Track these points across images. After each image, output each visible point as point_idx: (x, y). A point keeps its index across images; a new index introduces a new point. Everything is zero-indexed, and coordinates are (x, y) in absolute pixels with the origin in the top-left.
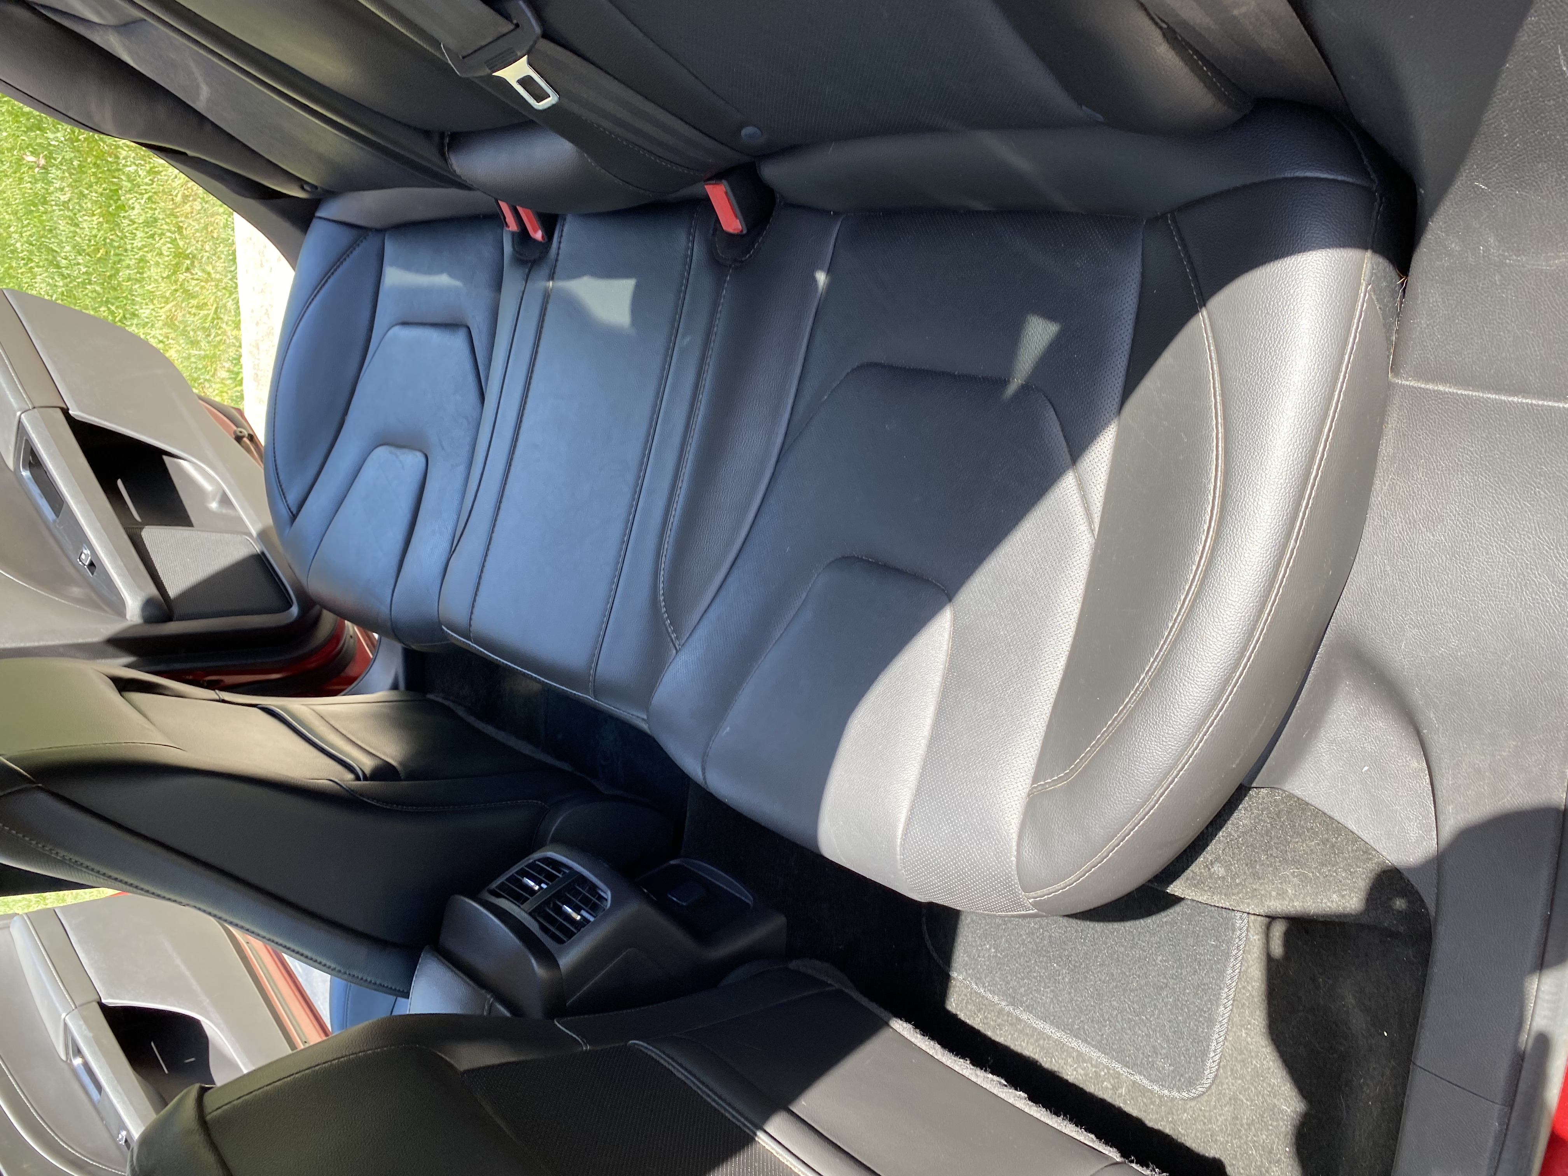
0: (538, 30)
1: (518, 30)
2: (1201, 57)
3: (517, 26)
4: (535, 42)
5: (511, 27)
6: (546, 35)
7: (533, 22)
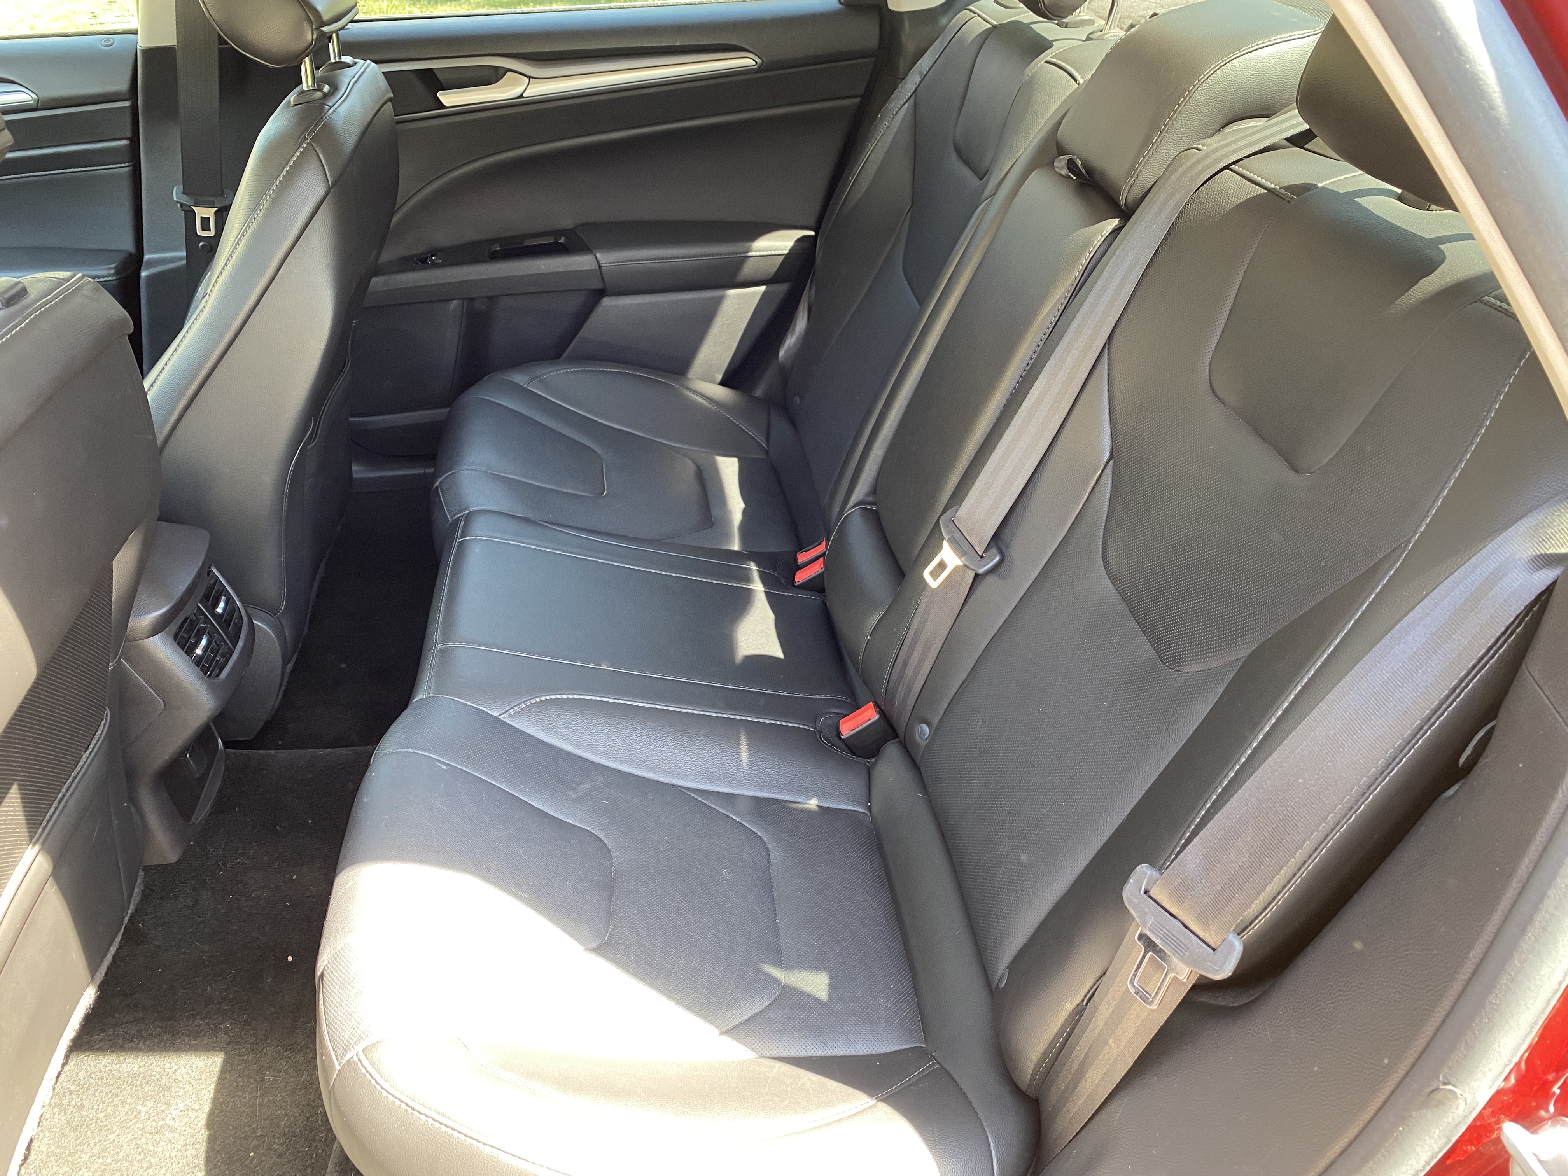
0: (981, 571)
1: (979, 558)
2: (1069, 1035)
3: (982, 557)
4: (972, 570)
5: (981, 554)
6: (977, 575)
7: (986, 568)
